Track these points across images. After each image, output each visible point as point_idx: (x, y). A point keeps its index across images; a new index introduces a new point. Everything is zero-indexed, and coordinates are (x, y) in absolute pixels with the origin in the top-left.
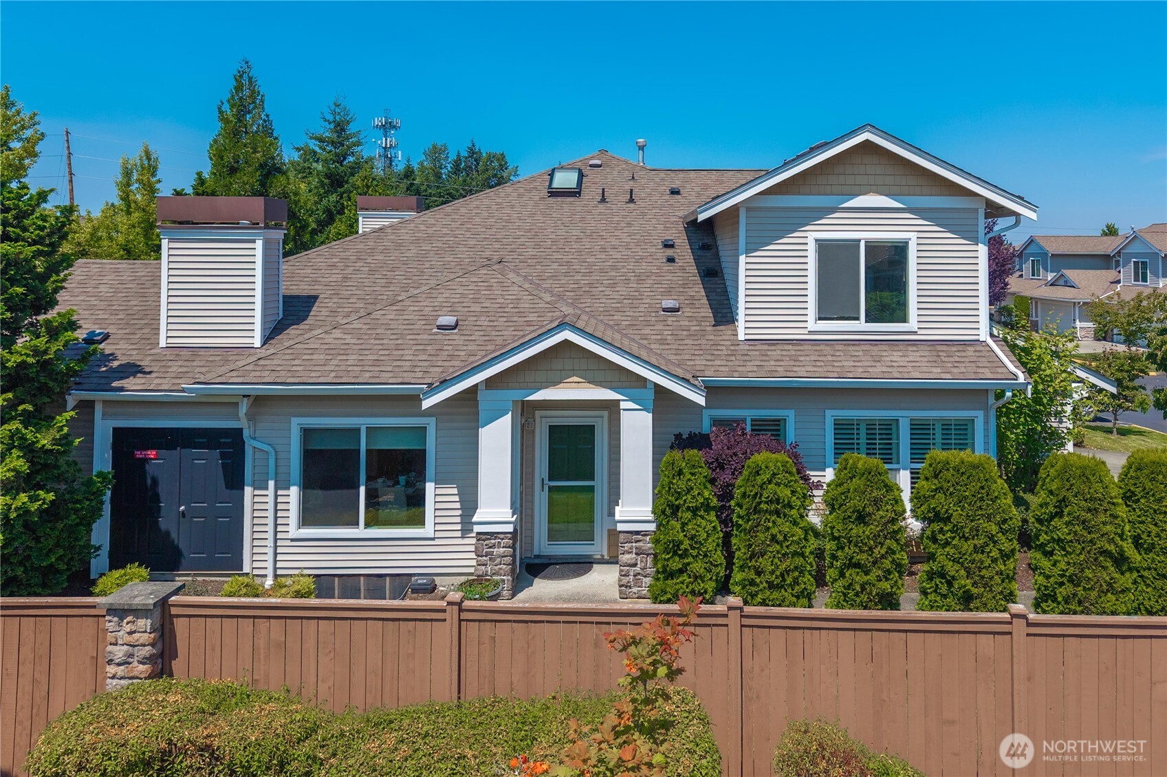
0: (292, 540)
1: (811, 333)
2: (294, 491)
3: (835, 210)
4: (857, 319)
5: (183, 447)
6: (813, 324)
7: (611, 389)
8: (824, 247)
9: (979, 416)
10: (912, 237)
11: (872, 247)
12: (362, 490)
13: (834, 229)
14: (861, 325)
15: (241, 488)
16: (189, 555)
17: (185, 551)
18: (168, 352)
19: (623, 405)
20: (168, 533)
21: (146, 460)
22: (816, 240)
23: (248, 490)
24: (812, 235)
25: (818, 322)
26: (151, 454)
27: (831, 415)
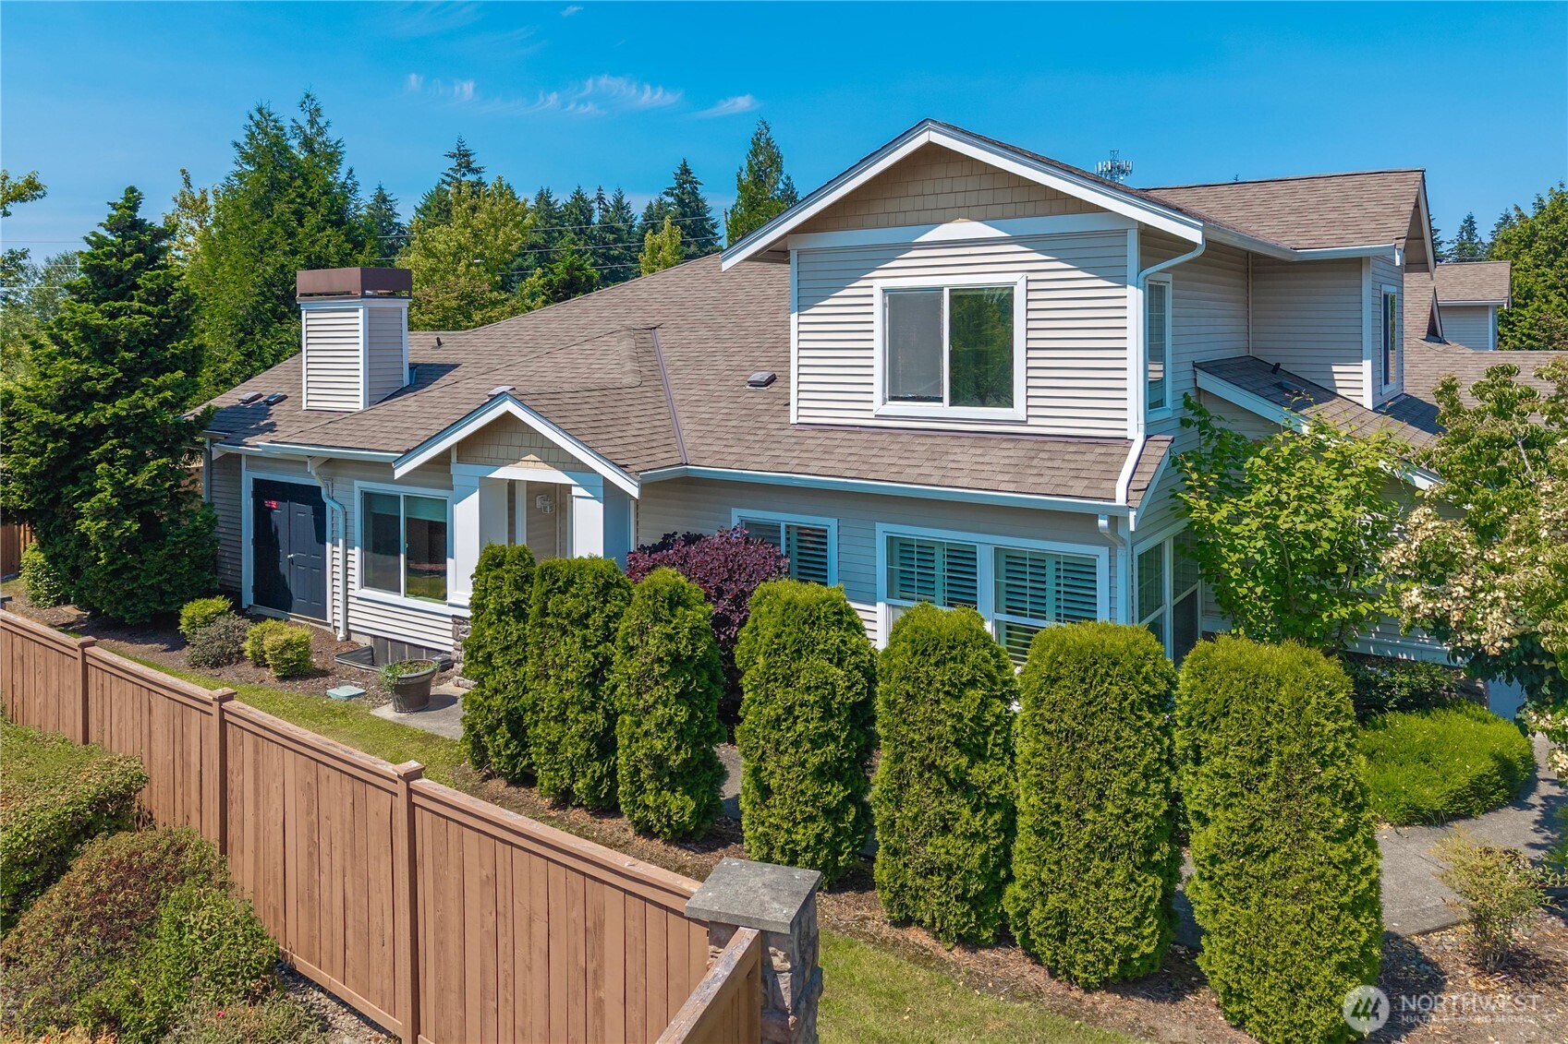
0: (359, 598)
1: (878, 417)
2: (357, 551)
3: (910, 246)
4: (940, 400)
5: (291, 501)
6: (879, 406)
7: (562, 471)
8: (896, 300)
9: (1101, 554)
10: (1019, 280)
11: (958, 296)
12: (402, 556)
13: (908, 274)
14: (943, 409)
15: (324, 543)
16: (297, 601)
17: (294, 596)
18: (307, 414)
19: (576, 491)
20: (284, 577)
21: (271, 509)
22: (885, 291)
23: (329, 545)
24: (879, 282)
25: (889, 403)
26: (274, 504)
27: (882, 530)
